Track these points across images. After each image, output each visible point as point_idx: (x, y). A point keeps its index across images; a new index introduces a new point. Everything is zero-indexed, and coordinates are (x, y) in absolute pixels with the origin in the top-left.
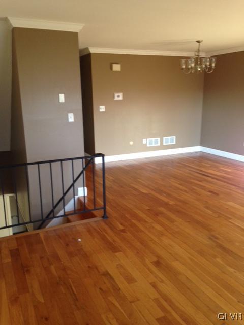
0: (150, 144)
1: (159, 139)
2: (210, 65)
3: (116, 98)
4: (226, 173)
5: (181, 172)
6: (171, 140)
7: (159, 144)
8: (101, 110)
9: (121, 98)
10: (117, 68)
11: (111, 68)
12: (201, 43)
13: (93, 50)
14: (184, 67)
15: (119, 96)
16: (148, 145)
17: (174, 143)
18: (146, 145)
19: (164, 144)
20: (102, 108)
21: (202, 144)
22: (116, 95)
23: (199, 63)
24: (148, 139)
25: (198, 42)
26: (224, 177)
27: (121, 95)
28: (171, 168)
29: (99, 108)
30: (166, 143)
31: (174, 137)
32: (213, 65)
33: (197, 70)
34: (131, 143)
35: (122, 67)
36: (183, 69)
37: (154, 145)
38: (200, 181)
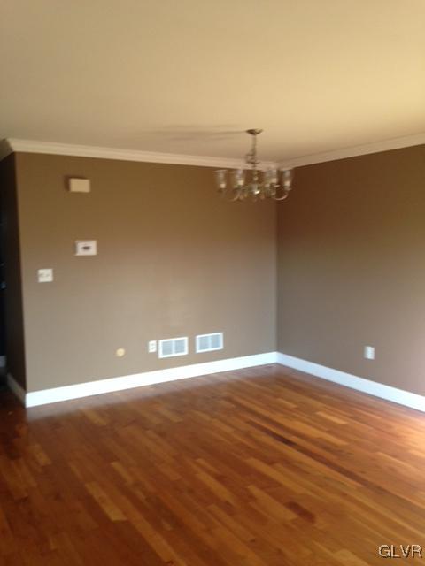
0: (164, 352)
1: (186, 339)
2: (280, 182)
3: (81, 252)
4: (330, 432)
5: (228, 429)
6: (212, 340)
7: (186, 352)
8: (42, 280)
9: (93, 251)
10: (80, 186)
11: (67, 186)
12: (258, 136)
13: (18, 146)
14: (223, 186)
15: (86, 248)
16: (161, 356)
17: (221, 347)
18: (156, 354)
19: (199, 351)
20: (46, 275)
21: (281, 347)
22: (81, 245)
23: (256, 179)
24: (161, 342)
25: (252, 132)
26: (327, 447)
27: (93, 244)
28: (207, 418)
29: (36, 276)
30: (202, 348)
31: (220, 334)
32: (287, 184)
33: (252, 193)
34: (121, 352)
35: (92, 186)
36: (220, 190)
37: (174, 354)
38: (271, 463)
